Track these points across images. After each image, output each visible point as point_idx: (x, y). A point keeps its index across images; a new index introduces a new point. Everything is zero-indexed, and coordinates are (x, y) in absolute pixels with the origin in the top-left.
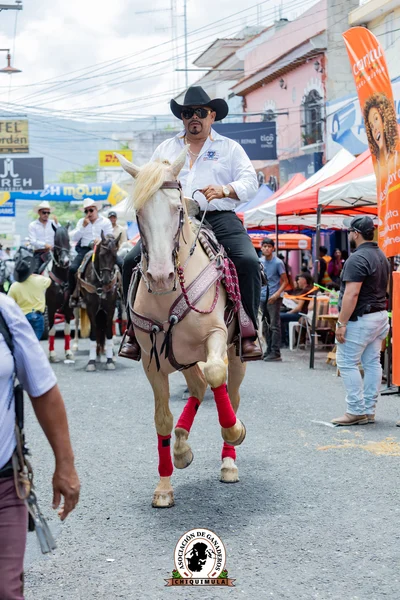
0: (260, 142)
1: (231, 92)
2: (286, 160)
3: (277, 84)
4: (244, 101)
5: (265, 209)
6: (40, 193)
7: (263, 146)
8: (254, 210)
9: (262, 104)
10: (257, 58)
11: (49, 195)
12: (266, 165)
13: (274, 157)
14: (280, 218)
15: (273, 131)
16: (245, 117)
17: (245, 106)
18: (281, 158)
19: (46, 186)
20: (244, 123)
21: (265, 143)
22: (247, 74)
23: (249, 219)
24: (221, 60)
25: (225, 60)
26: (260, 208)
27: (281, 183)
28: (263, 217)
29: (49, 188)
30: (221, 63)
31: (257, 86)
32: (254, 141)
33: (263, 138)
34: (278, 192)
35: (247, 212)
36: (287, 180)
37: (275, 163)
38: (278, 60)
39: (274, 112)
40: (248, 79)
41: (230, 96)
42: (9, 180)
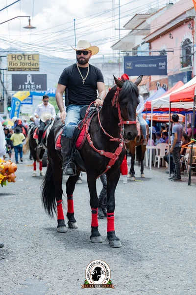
0: (158, 66)
1: (143, 41)
2: (172, 75)
3: (168, 36)
4: (150, 45)
5: (163, 99)
7: (160, 68)
8: (157, 100)
10: (156, 23)
12: (161, 78)
13: (166, 74)
15: (165, 60)
16: (150, 53)
17: (150, 48)
18: (169, 75)
20: (150, 56)
21: (161, 66)
22: (152, 31)
23: (154, 104)
25: (140, 24)
26: (160, 99)
27: (169, 87)
28: (162, 103)
30: (138, 26)
31: (157, 37)
32: (155, 65)
33: (160, 64)
35: (153, 101)
36: (172, 86)
37: (166, 77)
38: (168, 23)
39: (166, 50)
40: (152, 34)
41: (143, 43)
42: (29, 86)
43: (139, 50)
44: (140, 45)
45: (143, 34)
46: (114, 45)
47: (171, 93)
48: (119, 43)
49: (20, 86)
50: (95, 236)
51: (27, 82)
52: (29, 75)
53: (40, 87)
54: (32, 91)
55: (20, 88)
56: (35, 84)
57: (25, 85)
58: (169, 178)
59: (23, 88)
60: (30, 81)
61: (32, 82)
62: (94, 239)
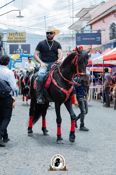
0: (96, 39)
1: (87, 24)
2: (104, 45)
3: (102, 21)
4: (91, 27)
5: (99, 59)
6: (29, 55)
7: (97, 40)
9: (96, 28)
10: (95, 14)
11: (32, 56)
12: (98, 46)
13: (101, 44)
14: (104, 61)
15: (100, 36)
16: (91, 31)
17: (91, 29)
18: (102, 44)
19: (31, 53)
20: (91, 33)
21: (98, 39)
22: (92, 18)
23: (94, 62)
24: (84, 14)
26: (98, 58)
27: (102, 52)
28: (99, 61)
29: (32, 54)
31: (96, 22)
32: (94, 39)
33: (97, 38)
35: (93, 60)
36: (105, 51)
37: (101, 45)
38: (102, 14)
39: (101, 30)
40: (92, 20)
41: (87, 26)
42: (20, 51)
43: (85, 29)
44: (85, 27)
45: (87, 20)
46: (70, 27)
47: (104, 55)
48: (73, 25)
49: (14, 51)
50: (60, 140)
51: (18, 49)
52: (20, 45)
53: (26, 52)
54: (21, 54)
55: (14, 52)
56: (24, 50)
57: (17, 51)
58: (103, 105)
59: (16, 52)
60: (20, 49)
61: (22, 49)
62: (59, 142)
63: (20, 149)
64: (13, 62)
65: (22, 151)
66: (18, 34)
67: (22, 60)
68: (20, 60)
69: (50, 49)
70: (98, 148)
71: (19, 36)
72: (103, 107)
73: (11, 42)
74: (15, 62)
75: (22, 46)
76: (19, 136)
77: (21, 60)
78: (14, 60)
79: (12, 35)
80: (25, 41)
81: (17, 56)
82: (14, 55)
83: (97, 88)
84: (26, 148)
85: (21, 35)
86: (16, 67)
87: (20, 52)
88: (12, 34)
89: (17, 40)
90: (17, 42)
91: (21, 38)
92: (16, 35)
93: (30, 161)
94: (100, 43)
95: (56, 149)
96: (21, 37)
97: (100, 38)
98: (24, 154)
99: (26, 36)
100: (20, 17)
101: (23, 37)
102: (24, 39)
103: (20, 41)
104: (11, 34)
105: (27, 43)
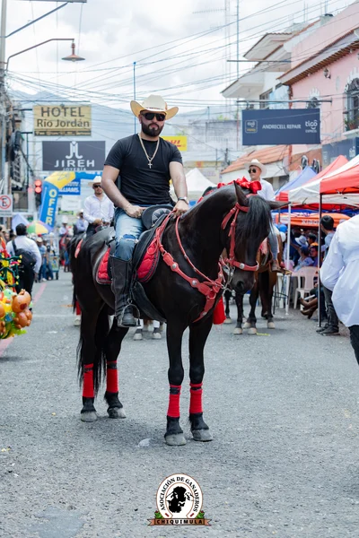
0: (304, 127)
1: (278, 82)
2: (329, 145)
3: (322, 73)
4: (291, 90)
5: (309, 188)
7: (307, 131)
8: (299, 189)
9: (307, 92)
10: (302, 50)
12: (310, 149)
13: (318, 142)
14: (323, 196)
15: (317, 117)
16: (291, 104)
17: (291, 95)
18: (323, 143)
20: (290, 110)
21: (309, 128)
22: (293, 65)
23: (294, 197)
24: (270, 52)
25: (273, 52)
26: (304, 187)
27: (323, 165)
28: (307, 195)
30: (270, 55)
31: (304, 76)
32: (299, 126)
33: (307, 124)
34: (321, 174)
35: (292, 191)
36: (329, 163)
37: (319, 147)
38: (320, 53)
39: (318, 99)
40: (294, 69)
41: (278, 86)
42: (74, 162)
43: (272, 97)
44: (274, 90)
45: (279, 70)
46: (227, 88)
47: (325, 177)
48: (235, 85)
49: (57, 162)
50: (173, 433)
51: (69, 155)
52: (74, 143)
53: (93, 163)
54: (79, 171)
55: (57, 165)
56: (85, 158)
57: (66, 160)
58: (319, 329)
59: (63, 165)
60: (74, 154)
61: (79, 155)
62: (171, 439)
63: (54, 460)
64: (53, 193)
65: (59, 465)
66: (68, 111)
67: (82, 188)
68: (73, 189)
69: (150, 164)
70: (285, 460)
71: (72, 115)
72: (317, 334)
73: (46, 135)
74: (60, 194)
75: (81, 145)
76: (56, 421)
77: (79, 189)
78: (57, 189)
79: (50, 113)
80: (88, 132)
81: (66, 176)
82: (56, 173)
83: (302, 275)
84: (72, 456)
85: (77, 114)
86: (63, 209)
87: (73, 164)
88: (51, 110)
89: (66, 127)
90: (65, 133)
91: (75, 122)
92: (62, 114)
93: (79, 494)
94: (315, 139)
95: (161, 460)
96: (78, 118)
97: (315, 124)
98: (64, 476)
99: (93, 117)
100: (74, 58)
101: (83, 120)
102: (86, 127)
103: (74, 133)
104: (45, 109)
105: (94, 137)
